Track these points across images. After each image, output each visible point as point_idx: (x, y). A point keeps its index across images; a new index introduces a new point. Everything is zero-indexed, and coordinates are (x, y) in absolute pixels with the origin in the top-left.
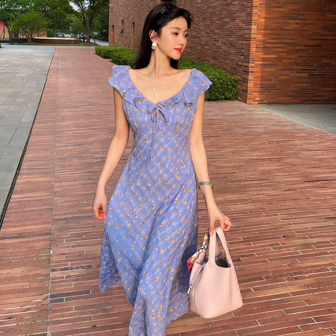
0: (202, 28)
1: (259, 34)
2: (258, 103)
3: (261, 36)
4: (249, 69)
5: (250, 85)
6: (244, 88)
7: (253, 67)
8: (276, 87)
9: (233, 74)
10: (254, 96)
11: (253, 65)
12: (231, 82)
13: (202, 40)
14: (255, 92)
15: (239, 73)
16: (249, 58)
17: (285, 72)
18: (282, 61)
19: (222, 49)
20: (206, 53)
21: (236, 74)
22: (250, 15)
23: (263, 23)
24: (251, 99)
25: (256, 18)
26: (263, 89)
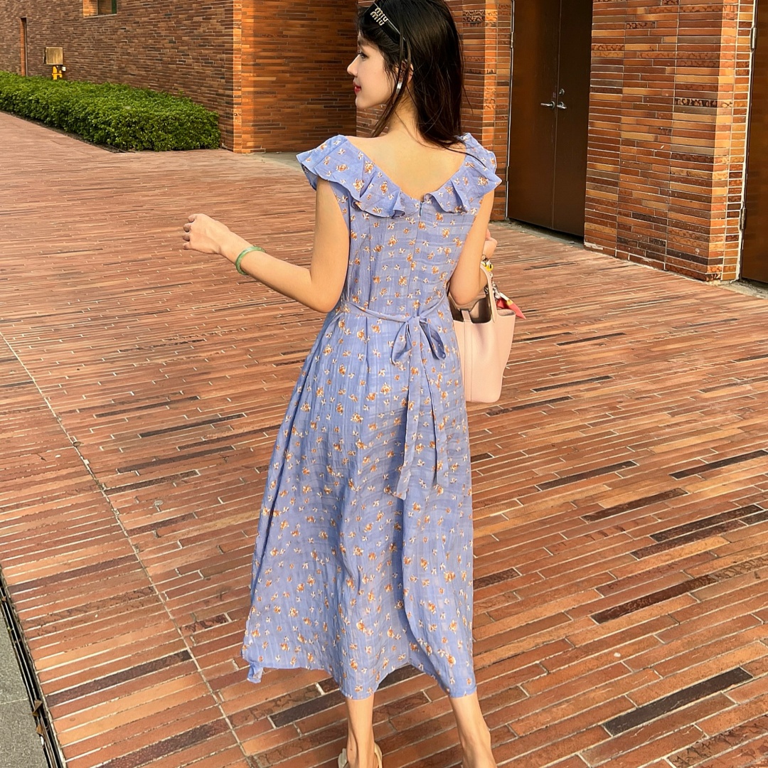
0: (163, 33)
1: (245, 42)
2: (252, 151)
3: (248, 46)
4: (233, 100)
5: (237, 121)
6: (229, 127)
7: (239, 97)
8: (279, 125)
9: (212, 108)
10: (243, 141)
11: (239, 93)
12: (208, 120)
13: (164, 54)
14: (245, 133)
15: (221, 106)
16: (232, 83)
17: (291, 103)
18: (284, 86)
19: (193, 69)
20: (172, 77)
21: (217, 108)
22: (230, 11)
23: (252, 25)
24: (240, 144)
25: (240, 17)
26: (259, 129)
